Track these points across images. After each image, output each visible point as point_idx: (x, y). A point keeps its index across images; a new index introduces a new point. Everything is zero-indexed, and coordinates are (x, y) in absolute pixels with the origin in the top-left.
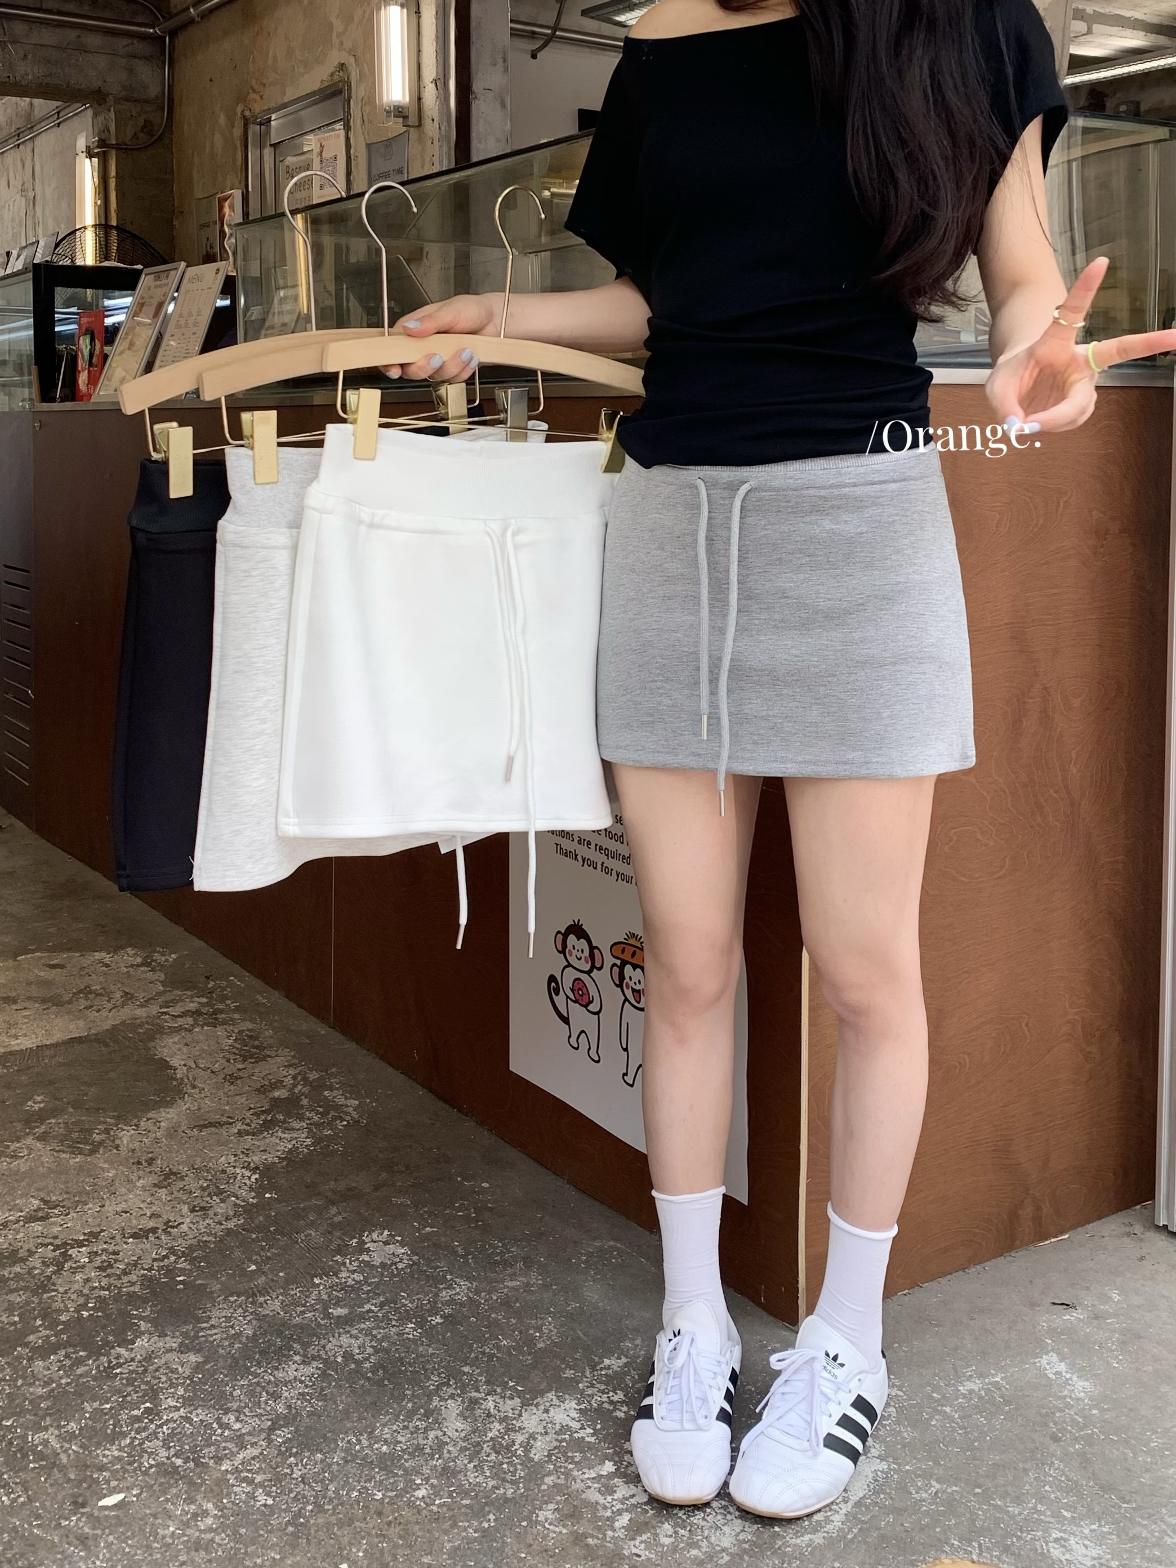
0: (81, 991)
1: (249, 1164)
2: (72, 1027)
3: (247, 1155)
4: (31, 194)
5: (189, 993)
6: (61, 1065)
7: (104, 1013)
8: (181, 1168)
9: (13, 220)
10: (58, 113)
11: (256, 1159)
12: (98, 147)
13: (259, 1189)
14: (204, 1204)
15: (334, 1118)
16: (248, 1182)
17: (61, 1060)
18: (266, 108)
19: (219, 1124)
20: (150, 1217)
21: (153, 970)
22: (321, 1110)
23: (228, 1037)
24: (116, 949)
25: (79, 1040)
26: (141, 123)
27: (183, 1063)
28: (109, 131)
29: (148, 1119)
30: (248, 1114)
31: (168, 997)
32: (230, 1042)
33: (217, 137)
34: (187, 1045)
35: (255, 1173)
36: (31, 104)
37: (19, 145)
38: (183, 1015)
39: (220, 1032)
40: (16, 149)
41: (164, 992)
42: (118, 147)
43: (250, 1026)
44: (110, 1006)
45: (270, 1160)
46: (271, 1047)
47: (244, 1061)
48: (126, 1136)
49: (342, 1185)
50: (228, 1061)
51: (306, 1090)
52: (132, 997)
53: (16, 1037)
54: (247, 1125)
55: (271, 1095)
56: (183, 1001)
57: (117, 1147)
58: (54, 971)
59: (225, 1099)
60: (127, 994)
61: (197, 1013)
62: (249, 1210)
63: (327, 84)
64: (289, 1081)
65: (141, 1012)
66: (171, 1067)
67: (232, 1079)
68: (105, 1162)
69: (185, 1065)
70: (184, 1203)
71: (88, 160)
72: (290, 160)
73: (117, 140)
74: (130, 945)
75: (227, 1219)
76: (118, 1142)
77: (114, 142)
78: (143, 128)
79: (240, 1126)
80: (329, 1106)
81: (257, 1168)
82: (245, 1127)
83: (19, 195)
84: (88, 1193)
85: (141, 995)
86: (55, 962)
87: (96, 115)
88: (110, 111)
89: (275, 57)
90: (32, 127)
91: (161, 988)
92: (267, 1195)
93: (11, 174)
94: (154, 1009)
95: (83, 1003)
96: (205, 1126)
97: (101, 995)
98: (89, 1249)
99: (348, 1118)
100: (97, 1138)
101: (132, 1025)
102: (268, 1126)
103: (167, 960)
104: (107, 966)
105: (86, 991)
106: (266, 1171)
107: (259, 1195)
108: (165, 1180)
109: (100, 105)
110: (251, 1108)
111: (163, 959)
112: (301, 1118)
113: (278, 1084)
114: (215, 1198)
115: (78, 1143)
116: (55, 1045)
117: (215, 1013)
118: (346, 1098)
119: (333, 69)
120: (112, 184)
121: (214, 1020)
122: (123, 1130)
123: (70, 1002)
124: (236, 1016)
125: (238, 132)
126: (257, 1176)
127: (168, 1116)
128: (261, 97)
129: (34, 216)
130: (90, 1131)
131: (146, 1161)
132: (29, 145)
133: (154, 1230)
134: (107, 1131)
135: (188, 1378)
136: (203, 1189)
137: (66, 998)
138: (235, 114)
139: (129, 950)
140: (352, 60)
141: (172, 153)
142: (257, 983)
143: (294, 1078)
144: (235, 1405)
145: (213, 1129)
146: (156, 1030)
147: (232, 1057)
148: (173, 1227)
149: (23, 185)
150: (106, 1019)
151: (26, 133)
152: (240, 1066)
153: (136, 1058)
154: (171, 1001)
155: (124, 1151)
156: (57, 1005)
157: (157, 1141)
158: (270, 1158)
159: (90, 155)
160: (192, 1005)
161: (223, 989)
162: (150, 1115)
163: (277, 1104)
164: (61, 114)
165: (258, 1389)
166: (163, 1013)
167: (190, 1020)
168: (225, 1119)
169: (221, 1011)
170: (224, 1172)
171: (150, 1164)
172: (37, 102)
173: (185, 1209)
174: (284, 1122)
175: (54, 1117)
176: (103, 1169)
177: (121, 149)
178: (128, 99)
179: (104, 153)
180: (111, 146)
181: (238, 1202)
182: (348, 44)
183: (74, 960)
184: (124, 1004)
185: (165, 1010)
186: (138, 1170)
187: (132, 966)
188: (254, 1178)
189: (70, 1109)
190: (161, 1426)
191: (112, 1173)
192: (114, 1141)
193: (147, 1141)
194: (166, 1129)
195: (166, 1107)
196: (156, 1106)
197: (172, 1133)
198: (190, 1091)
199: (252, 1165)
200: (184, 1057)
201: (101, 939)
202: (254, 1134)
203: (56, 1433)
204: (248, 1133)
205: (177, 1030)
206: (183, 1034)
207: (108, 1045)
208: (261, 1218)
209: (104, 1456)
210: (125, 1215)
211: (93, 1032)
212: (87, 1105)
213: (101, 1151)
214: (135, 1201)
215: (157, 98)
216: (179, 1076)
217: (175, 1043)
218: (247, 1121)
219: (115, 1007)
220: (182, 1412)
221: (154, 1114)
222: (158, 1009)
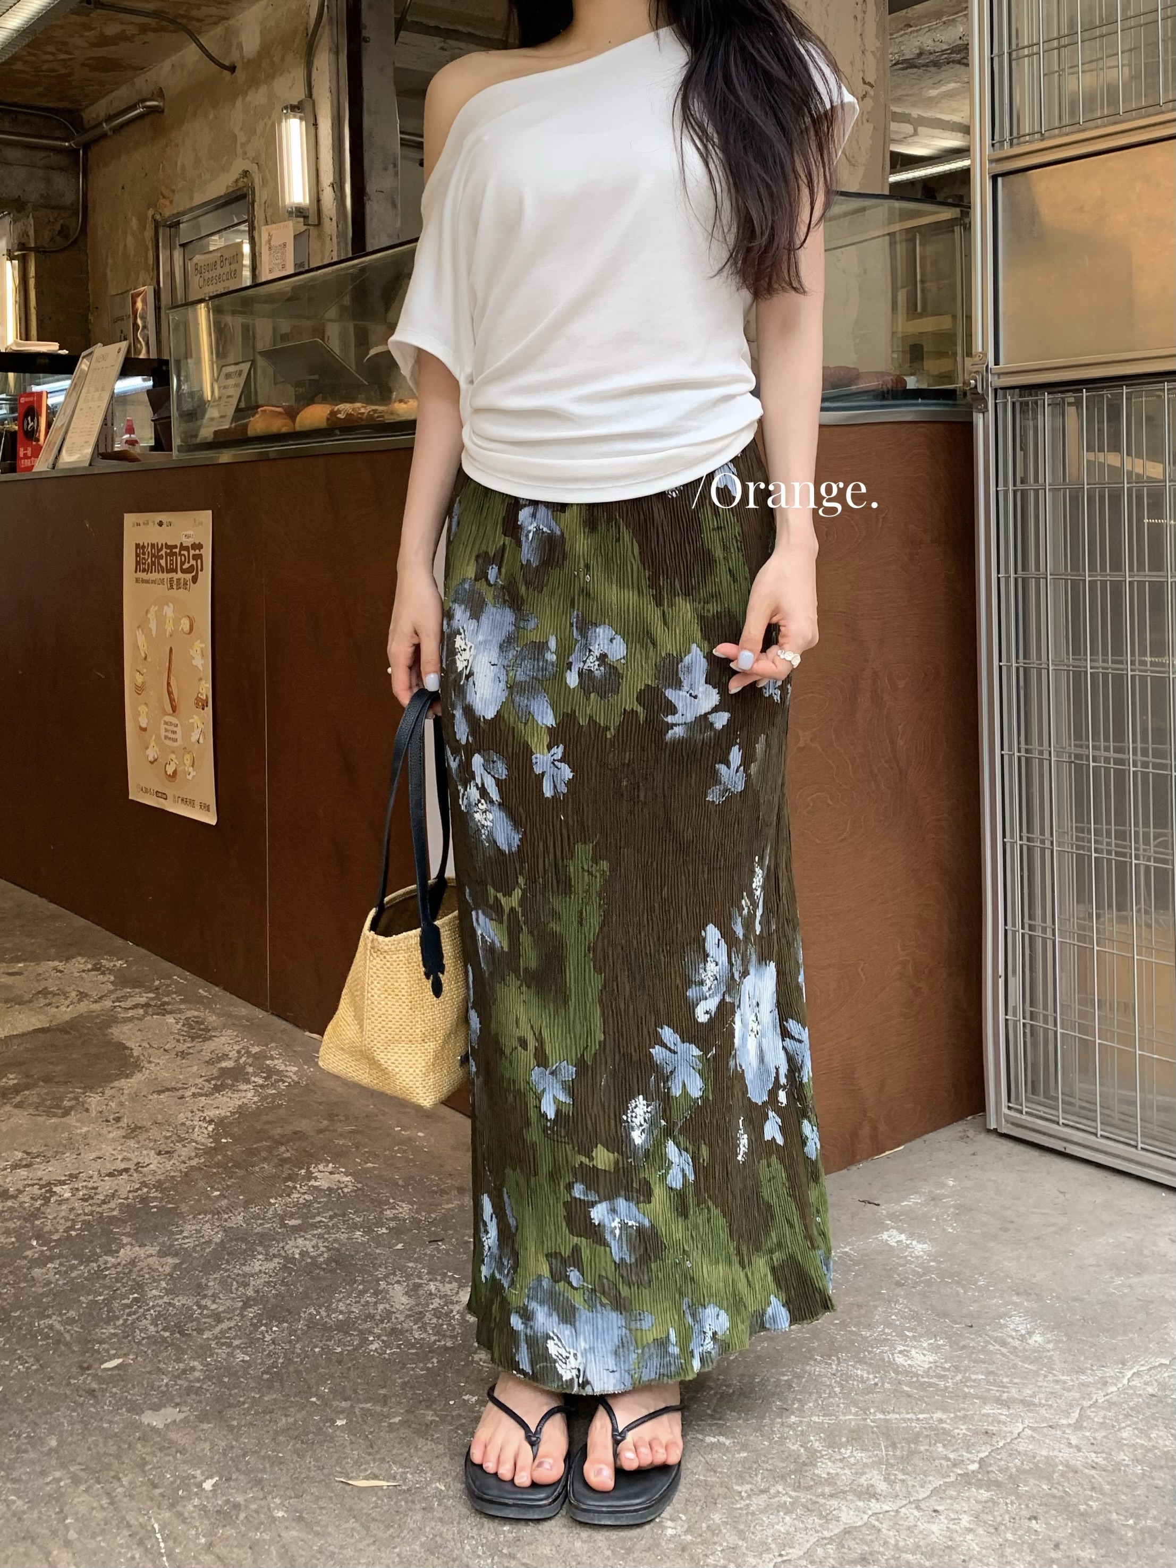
0: (40, 992)
1: (205, 1118)
2: (34, 1020)
3: (203, 1111)
5: (137, 990)
6: (27, 1050)
7: (63, 1009)
8: (145, 1123)
11: (211, 1113)
12: (18, 250)
13: (215, 1137)
14: (168, 1149)
15: (277, 1081)
16: (206, 1132)
17: (28, 1046)
18: (175, 212)
19: (176, 1089)
20: (122, 1161)
21: (103, 973)
22: (265, 1075)
23: (177, 1023)
24: (67, 959)
25: (43, 1030)
26: (58, 228)
27: (138, 1044)
28: (27, 235)
29: (112, 1088)
30: (199, 1081)
31: (119, 994)
32: (179, 1027)
33: (130, 239)
34: (139, 1030)
35: (210, 1124)
38: (135, 1007)
39: (170, 1019)
41: (116, 990)
42: (37, 249)
43: (196, 1014)
44: (67, 1002)
45: (223, 1115)
46: (215, 1029)
47: (193, 1041)
48: (94, 1101)
49: (289, 1129)
50: (178, 1041)
51: (250, 1061)
52: (86, 995)
54: (200, 1088)
55: (219, 1065)
56: (132, 996)
57: (87, 1110)
58: (13, 978)
59: (178, 1070)
60: (81, 993)
61: (146, 1006)
62: (208, 1152)
63: (231, 190)
64: (234, 1054)
65: (96, 1007)
66: (127, 1048)
67: (183, 1055)
68: (78, 1121)
69: (140, 1046)
70: (151, 1149)
71: (8, 263)
72: (198, 258)
73: (35, 244)
74: (80, 955)
75: (190, 1159)
76: (86, 1106)
77: (33, 246)
78: (60, 233)
79: (193, 1090)
80: (270, 1072)
81: (212, 1121)
82: (198, 1090)
84: (65, 1146)
85: (95, 995)
86: (14, 970)
87: (14, 220)
88: (29, 217)
89: (183, 166)
91: (112, 988)
92: (223, 1140)
94: (107, 1003)
95: (42, 1002)
96: (163, 1092)
97: (58, 994)
98: (71, 1186)
99: (290, 1080)
100: (66, 1103)
101: (90, 1016)
102: (217, 1089)
103: (115, 966)
104: (61, 972)
105: (45, 992)
106: (221, 1124)
107: (217, 1141)
108: (132, 1132)
109: (19, 211)
110: (201, 1076)
111: (112, 964)
112: (248, 1082)
113: (225, 1056)
114: (177, 1144)
115: (51, 1108)
116: (23, 1035)
117: (161, 1005)
118: (286, 1065)
119: (236, 176)
120: (32, 282)
121: (162, 1010)
122: (90, 1097)
123: (30, 1001)
124: (182, 1006)
125: (149, 233)
126: (213, 1126)
127: (128, 1084)
128: (171, 202)
130: (61, 1099)
131: (114, 1119)
133: (126, 1170)
134: (76, 1099)
135: (169, 1274)
136: (167, 1138)
137: (27, 997)
138: (146, 217)
139: (81, 960)
140: (255, 166)
141: (87, 254)
142: (196, 979)
143: (239, 1052)
144: (210, 1293)
145: (170, 1093)
146: (111, 1019)
147: (181, 1038)
148: (143, 1167)
150: (65, 1012)
152: (189, 1045)
153: (95, 1042)
154: (122, 997)
155: (94, 1114)
156: (19, 1004)
157: (122, 1104)
158: (223, 1112)
159: (11, 257)
160: (141, 999)
161: (169, 986)
162: (112, 1085)
163: (224, 1072)
165: (229, 1280)
166: (115, 1007)
167: (141, 1011)
168: (180, 1085)
169: (168, 1003)
170: (183, 1124)
171: (117, 1121)
173: (152, 1153)
174: (233, 1085)
175: (28, 1089)
176: (77, 1128)
177: (40, 252)
178: (45, 207)
179: (24, 256)
180: (30, 249)
181: (198, 1146)
182: (251, 153)
183: (30, 969)
184: (80, 1001)
185: (117, 1004)
186: (108, 1126)
187: (84, 971)
188: (211, 1128)
189: (41, 1083)
190: (148, 1310)
191: (85, 1129)
192: (83, 1105)
193: (113, 1105)
194: (129, 1094)
195: (127, 1078)
196: (117, 1077)
197: (134, 1097)
198: (147, 1065)
199: (208, 1118)
200: (138, 1040)
201: (53, 950)
202: (206, 1095)
203: (59, 1319)
204: (202, 1095)
205: (131, 1019)
206: (136, 1022)
207: (69, 1033)
208: (220, 1157)
209: (102, 1333)
210: (99, 1160)
211: (54, 1023)
212: (56, 1080)
213: (73, 1113)
214: (107, 1149)
215: (72, 205)
216: (135, 1054)
217: (130, 1029)
218: (200, 1086)
219: (72, 1003)
220: (166, 1299)
221: (116, 1084)
222: (111, 1004)
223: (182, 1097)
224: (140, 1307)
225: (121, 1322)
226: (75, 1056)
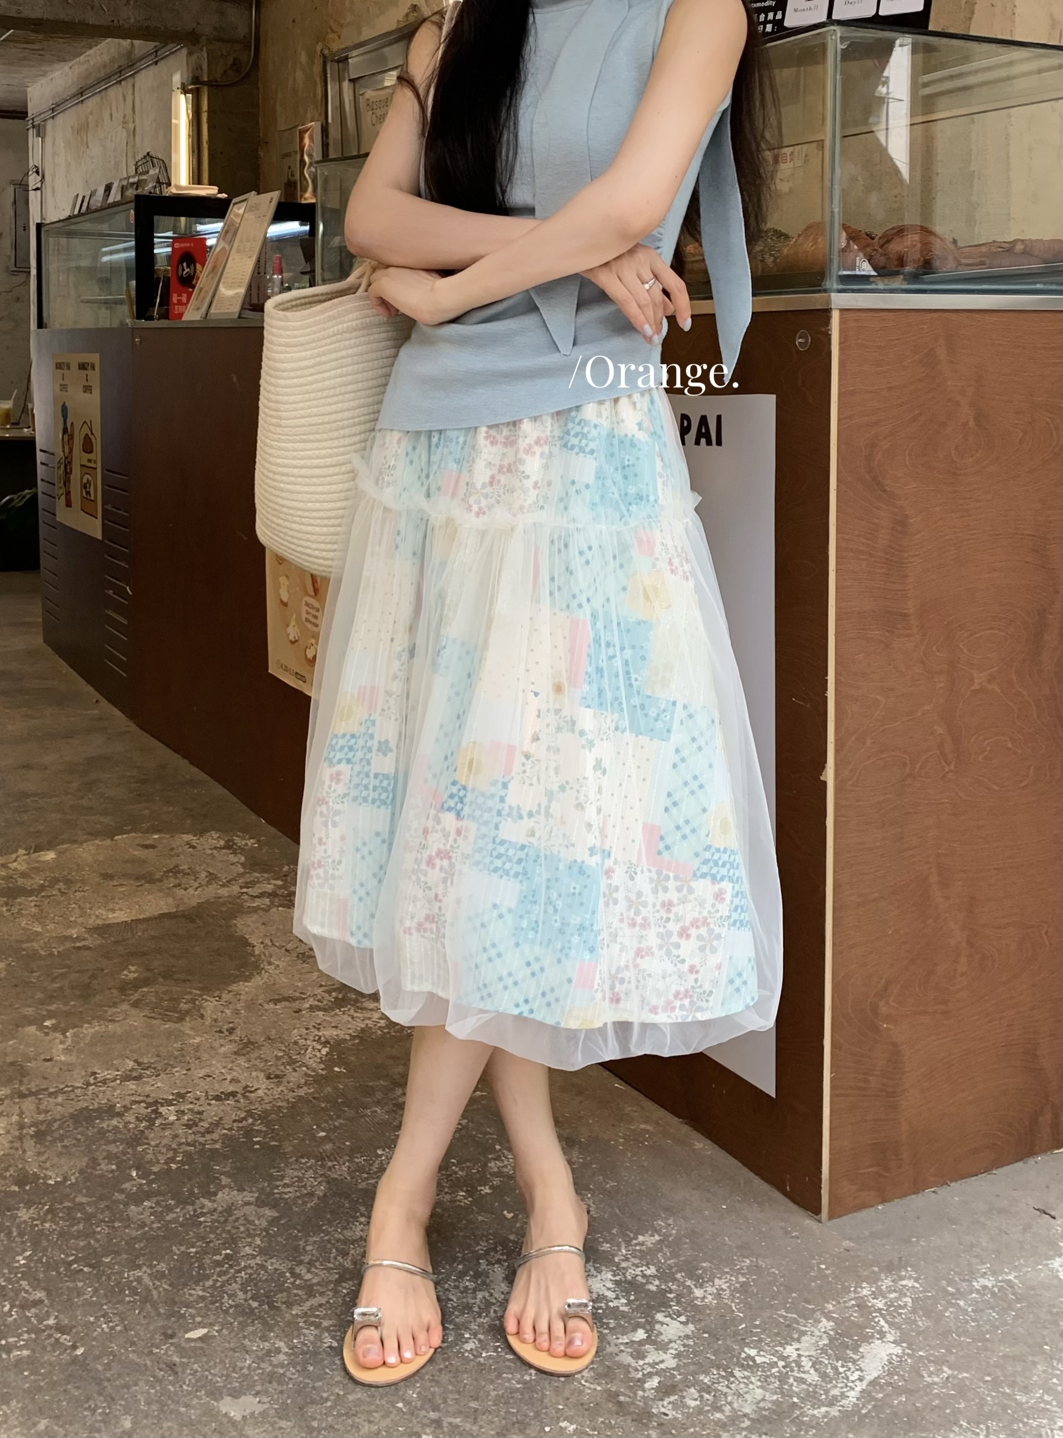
0: (170, 871)
1: (320, 1037)
2: (162, 903)
3: (319, 1029)
4: (131, 126)
5: (266, 875)
6: (153, 938)
7: (191, 891)
8: (258, 1037)
9: (115, 150)
10: (156, 52)
11: (328, 1033)
12: (192, 84)
13: (329, 1062)
14: (278, 1073)
16: (319, 1055)
17: (152, 933)
18: (344, 46)
19: (293, 999)
20: (231, 1082)
21: (235, 853)
24: (201, 833)
25: (168, 916)
26: (231, 61)
27: (260, 940)
28: (201, 69)
29: (230, 992)
30: (319, 991)
31: (248, 878)
33: (299, 74)
34: (264, 924)
35: (325, 1046)
36: (132, 44)
37: (120, 81)
38: (261, 895)
40: (118, 86)
41: (245, 873)
42: (211, 84)
44: (196, 884)
45: (340, 1036)
48: (210, 1006)
52: (216, 877)
53: (113, 910)
54: (319, 1001)
56: (260, 882)
57: (202, 1016)
58: (146, 851)
59: (298, 975)
60: (210, 874)
61: (273, 895)
62: (318, 1080)
63: (402, 25)
65: (224, 892)
66: (249, 945)
67: (304, 957)
68: (192, 1029)
69: (262, 943)
70: (261, 1071)
71: (182, 97)
72: (370, 94)
73: (208, 77)
74: (214, 829)
75: (299, 1087)
76: (202, 1011)
77: (206, 79)
78: (232, 65)
79: (311, 1002)
81: (327, 1042)
82: (316, 1003)
83: (120, 127)
84: (176, 1058)
85: (224, 877)
86: (148, 842)
87: (190, 54)
88: (202, 50)
90: (133, 65)
91: (242, 870)
92: (336, 1068)
93: (114, 107)
94: (235, 889)
95: (172, 882)
96: (280, 1001)
97: (188, 874)
98: (177, 1108)
100: (184, 1006)
101: (216, 902)
102: (338, 1003)
103: (246, 844)
104: (194, 847)
105: (175, 871)
106: (336, 1046)
107: (330, 1068)
108: (243, 1049)
109: (194, 45)
110: (321, 986)
111: (244, 842)
114: (288, 1067)
115: (167, 1010)
116: (149, 920)
119: (407, 10)
120: (204, 117)
122: (207, 1001)
123: (160, 880)
125: (317, 68)
126: (327, 1049)
127: (246, 988)
128: (339, 37)
129: (134, 146)
130: (176, 1000)
131: (227, 1030)
132: (130, 80)
133: (233, 1094)
134: (193, 1001)
135: (264, 1233)
136: (278, 1058)
137: (158, 875)
138: (315, 52)
139: (215, 835)
141: (258, 89)
144: (306, 1258)
145: (287, 1003)
146: (236, 909)
148: (251, 1092)
149: (125, 117)
150: (193, 896)
151: (127, 70)
153: (218, 934)
154: (251, 882)
155: (208, 1022)
156: (149, 882)
157: (236, 1012)
158: (339, 1033)
159: (185, 91)
160: (269, 886)
162: (229, 988)
164: (159, 53)
165: (329, 1246)
166: (243, 893)
167: (267, 901)
168: (297, 995)
170: (296, 1043)
171: (231, 1033)
172: (137, 42)
173: (262, 1075)
174: (355, 1001)
175: (147, 986)
176: (190, 1037)
177: (212, 86)
178: (220, 40)
179: (198, 90)
180: (204, 83)
181: (309, 1072)
183: (165, 841)
184: (209, 883)
185: (245, 890)
186: (220, 1038)
187: (216, 848)
188: (325, 1051)
189: (161, 980)
190: (239, 1271)
191: (198, 1040)
192: (199, 1011)
193: (227, 1011)
194: (246, 1001)
195: (246, 981)
196: (235, 979)
197: (251, 1005)
198: (267, 967)
199: (323, 1039)
200: (261, 935)
201: (188, 822)
202: (325, 1010)
203: (149, 1271)
204: (319, 1009)
205: (256, 910)
206: (261, 913)
207: (192, 921)
208: (329, 1089)
209: (190, 1295)
210: (208, 1079)
211: (181, 908)
212: (175, 977)
213: (188, 1019)
214: (217, 1067)
215: (244, 37)
216: (257, 952)
217: (254, 922)
218: (319, 997)
219: (201, 886)
220: (258, 1260)
221: (234, 987)
222: (239, 889)
223: (298, 1011)
224: (231, 1266)
225: (210, 1283)
226: (197, 949)
